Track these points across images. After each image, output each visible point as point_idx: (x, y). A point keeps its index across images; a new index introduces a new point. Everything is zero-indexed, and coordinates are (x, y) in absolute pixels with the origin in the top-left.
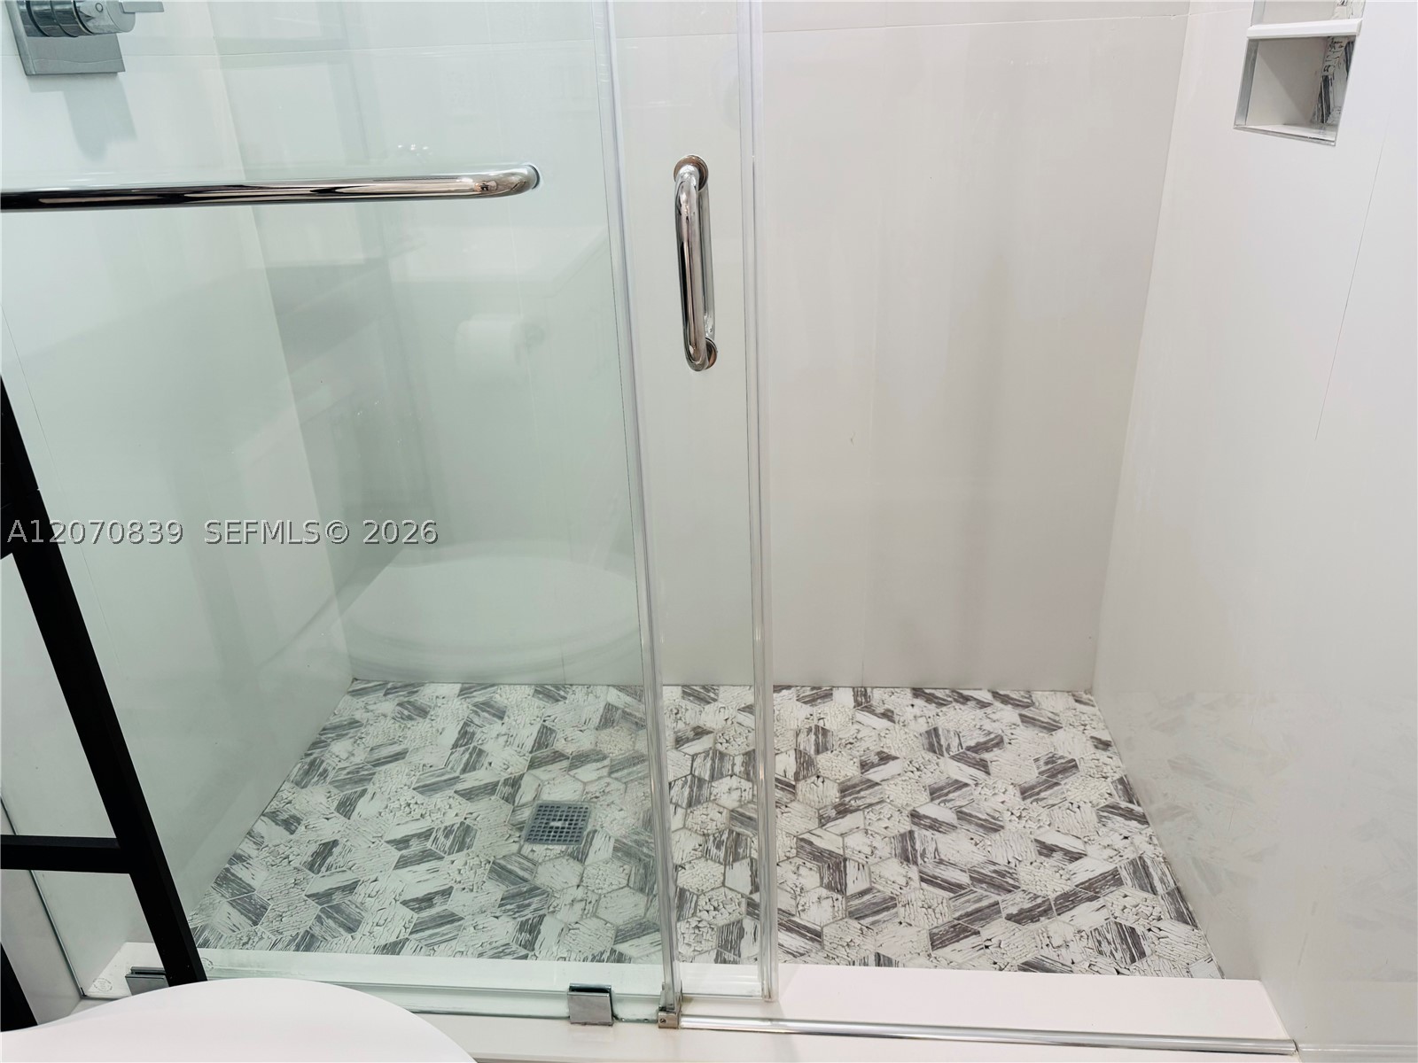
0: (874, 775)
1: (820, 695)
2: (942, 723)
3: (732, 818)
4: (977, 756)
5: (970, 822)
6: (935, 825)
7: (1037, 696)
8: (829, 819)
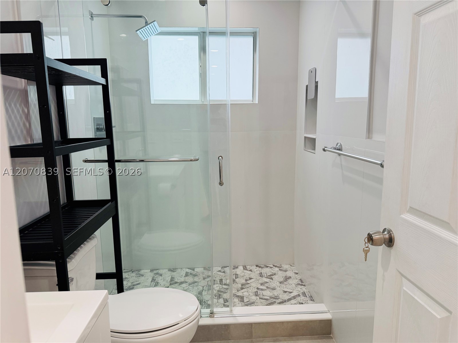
0: (248, 282)
1: (236, 267)
2: (262, 271)
3: (218, 291)
4: (270, 277)
5: (269, 289)
6: (262, 290)
7: (282, 265)
8: (239, 290)
